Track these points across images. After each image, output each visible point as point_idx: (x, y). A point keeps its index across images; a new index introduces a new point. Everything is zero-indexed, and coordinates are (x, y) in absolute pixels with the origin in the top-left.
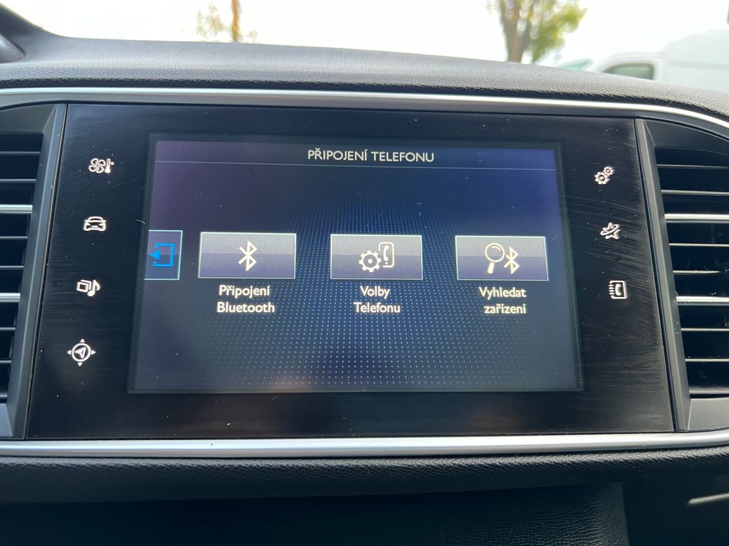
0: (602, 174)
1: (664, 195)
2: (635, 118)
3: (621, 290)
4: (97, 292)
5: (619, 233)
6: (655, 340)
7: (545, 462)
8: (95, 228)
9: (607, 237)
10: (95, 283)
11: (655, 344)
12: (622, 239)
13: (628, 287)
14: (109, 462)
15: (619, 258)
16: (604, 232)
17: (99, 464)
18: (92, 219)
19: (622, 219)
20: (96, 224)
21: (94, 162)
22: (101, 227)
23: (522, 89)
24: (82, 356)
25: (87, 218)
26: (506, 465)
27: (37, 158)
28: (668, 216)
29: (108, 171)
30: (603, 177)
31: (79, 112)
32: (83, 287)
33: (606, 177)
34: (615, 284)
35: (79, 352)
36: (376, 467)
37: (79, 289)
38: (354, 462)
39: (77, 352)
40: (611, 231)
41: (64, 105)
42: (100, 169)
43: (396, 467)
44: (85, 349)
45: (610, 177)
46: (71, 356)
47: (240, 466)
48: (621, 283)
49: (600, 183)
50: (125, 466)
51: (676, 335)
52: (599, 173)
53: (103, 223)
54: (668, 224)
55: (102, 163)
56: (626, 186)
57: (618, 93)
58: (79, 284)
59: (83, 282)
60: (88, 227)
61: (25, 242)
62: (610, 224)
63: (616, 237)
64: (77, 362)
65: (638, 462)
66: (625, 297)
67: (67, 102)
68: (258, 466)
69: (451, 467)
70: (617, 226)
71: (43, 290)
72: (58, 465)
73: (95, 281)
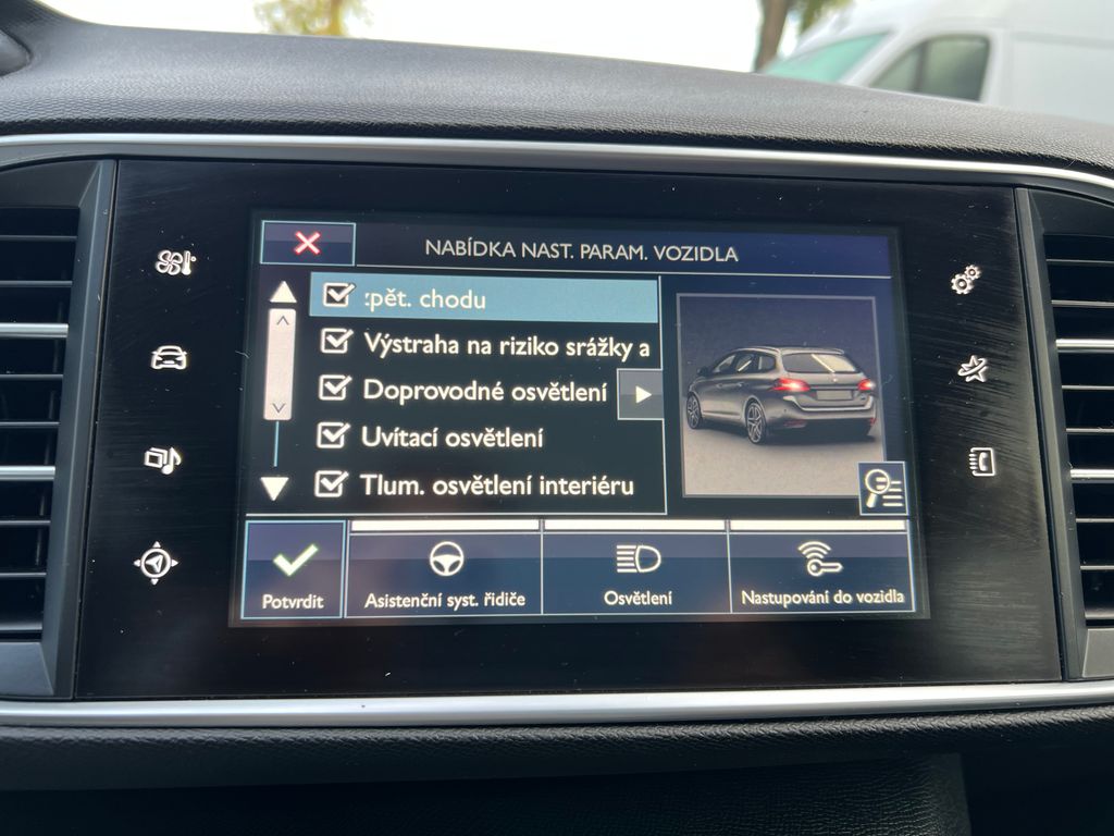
0: (963, 277)
1: (1057, 309)
2: (1016, 186)
3: (987, 462)
4: (176, 467)
5: (985, 373)
6: (1038, 540)
7: (870, 729)
8: (170, 364)
9: (968, 379)
10: (174, 453)
11: (1038, 546)
12: (990, 382)
13: (998, 458)
14: (206, 735)
15: (985, 413)
16: (964, 371)
17: (191, 739)
18: (164, 351)
19: (992, 351)
20: (171, 358)
21: (164, 257)
22: (179, 363)
23: (841, 139)
24: (158, 569)
25: (156, 349)
26: (810, 734)
28: (1061, 343)
29: (187, 271)
30: (964, 282)
32: (154, 459)
33: (968, 282)
34: (978, 453)
35: (152, 562)
36: (614, 739)
37: (147, 463)
38: (581, 732)
39: (149, 562)
40: (974, 370)
41: (111, 163)
42: (174, 268)
43: (645, 739)
44: (160, 557)
45: (975, 282)
46: (139, 568)
47: (408, 740)
48: (988, 452)
49: (959, 292)
50: (231, 740)
51: (1068, 531)
52: (958, 277)
53: (182, 356)
54: (1061, 355)
55: (176, 258)
56: (998, 296)
57: (991, 147)
58: (148, 454)
59: (154, 451)
60: (158, 363)
61: (58, 383)
62: (973, 357)
63: (982, 380)
64: (150, 579)
65: (1007, 729)
66: (992, 475)
67: (116, 158)
68: (435, 739)
69: (728, 737)
70: (984, 361)
71: (92, 465)
72: (127, 741)
73: (172, 450)
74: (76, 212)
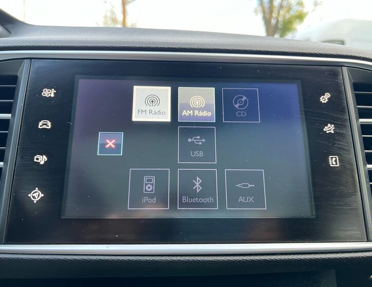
1: (359, 109)
2: (342, 66)
3: (336, 161)
4: (45, 161)
5: (334, 130)
6: (356, 189)
7: (295, 258)
8: (45, 127)
9: (327, 132)
11: (355, 192)
12: (335, 133)
13: (339, 160)
14: (50, 257)
15: (335, 144)
16: (326, 129)
17: (44, 258)
18: (43, 122)
19: (335, 122)
20: (45, 124)
21: (45, 91)
22: (48, 126)
23: (279, 50)
24: (37, 198)
25: (40, 121)
26: (272, 260)
27: (14, 89)
28: (361, 120)
29: (52, 95)
30: (325, 98)
31: (37, 64)
32: (37, 159)
34: (332, 158)
35: (34, 195)
36: (199, 261)
37: (35, 160)
38: (187, 258)
40: (329, 129)
41: (29, 60)
42: (48, 94)
44: (38, 193)
45: (328, 99)
46: (30, 197)
47: (123, 260)
48: (336, 158)
49: (323, 102)
50: (59, 259)
51: (367, 187)
52: (322, 97)
53: (49, 124)
54: (361, 125)
55: (49, 91)
56: (338, 104)
57: (332, 53)
58: (35, 157)
59: (38, 156)
60: (41, 126)
61: (6, 134)
62: (329, 124)
63: (333, 132)
64: (33, 201)
65: (347, 259)
66: (338, 165)
67: (31, 59)
69: (241, 261)
70: (333, 126)
71: (16, 161)
72: (22, 259)
73: (44, 156)
74: (17, 77)
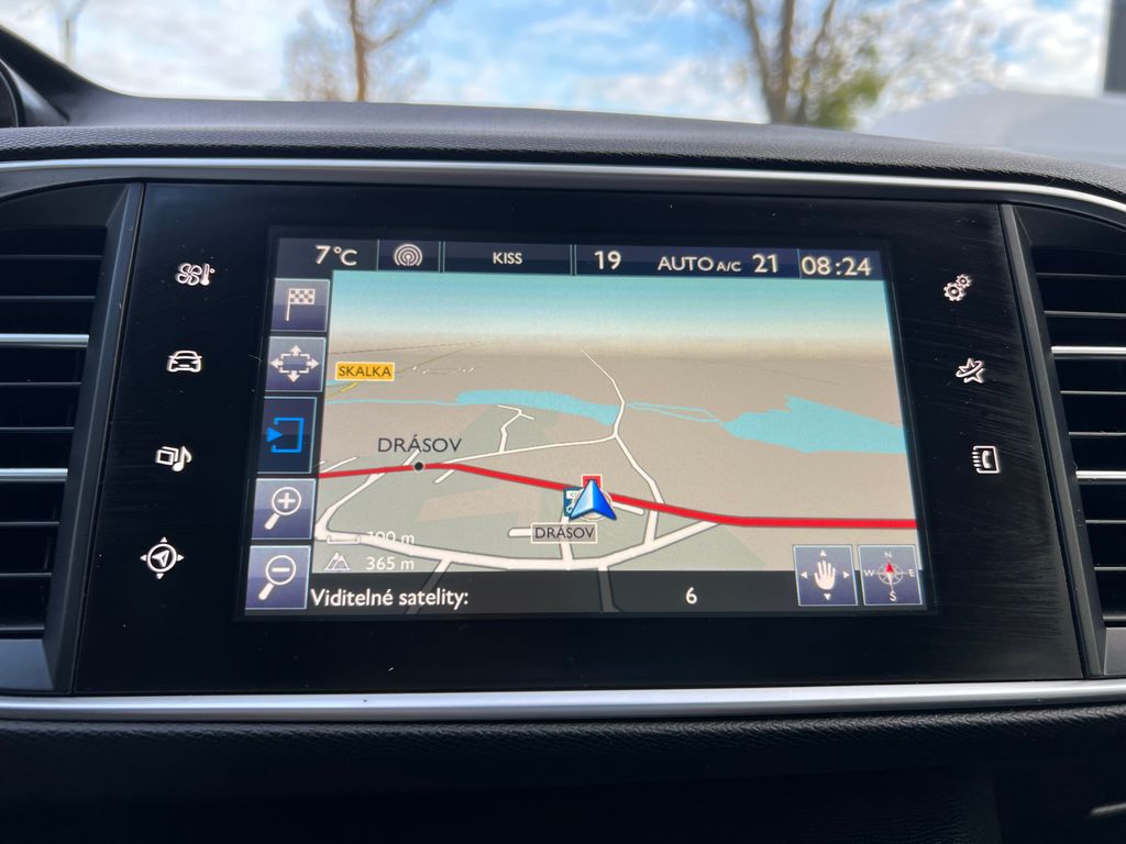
0: (955, 285)
1: (1049, 318)
2: (999, 203)
3: (991, 459)
4: (186, 464)
5: (983, 375)
6: (1048, 536)
8: (185, 368)
9: (966, 381)
10: (184, 450)
12: (988, 383)
14: (204, 729)
15: (985, 412)
16: (962, 372)
17: (188, 732)
18: (180, 355)
19: (988, 353)
20: (186, 362)
21: (184, 270)
22: (194, 366)
23: (829, 159)
24: (164, 564)
25: (172, 353)
27: (96, 265)
28: (1056, 349)
29: (206, 282)
30: (956, 290)
31: (163, 195)
32: (166, 457)
33: (960, 289)
34: (981, 451)
35: (158, 557)
38: (588, 728)
39: (155, 557)
40: (971, 371)
41: (139, 186)
42: (194, 279)
44: (167, 552)
45: (966, 290)
46: (145, 562)
47: (410, 734)
48: (991, 450)
49: (952, 299)
50: (229, 734)
51: (1078, 528)
52: (950, 285)
53: (197, 359)
54: (1057, 362)
55: (196, 270)
56: (992, 304)
57: (973, 166)
58: (160, 452)
59: (166, 450)
60: (174, 366)
61: (76, 390)
62: (969, 360)
63: (980, 381)
64: (156, 573)
65: (1029, 726)
66: (997, 472)
67: (144, 181)
68: (438, 733)
70: (981, 363)
71: (104, 463)
72: (124, 734)
73: (184, 448)
74: (104, 231)
